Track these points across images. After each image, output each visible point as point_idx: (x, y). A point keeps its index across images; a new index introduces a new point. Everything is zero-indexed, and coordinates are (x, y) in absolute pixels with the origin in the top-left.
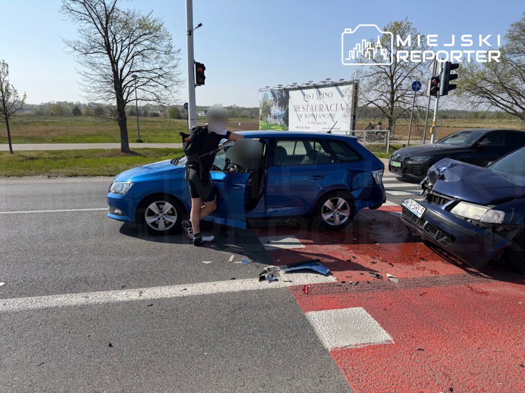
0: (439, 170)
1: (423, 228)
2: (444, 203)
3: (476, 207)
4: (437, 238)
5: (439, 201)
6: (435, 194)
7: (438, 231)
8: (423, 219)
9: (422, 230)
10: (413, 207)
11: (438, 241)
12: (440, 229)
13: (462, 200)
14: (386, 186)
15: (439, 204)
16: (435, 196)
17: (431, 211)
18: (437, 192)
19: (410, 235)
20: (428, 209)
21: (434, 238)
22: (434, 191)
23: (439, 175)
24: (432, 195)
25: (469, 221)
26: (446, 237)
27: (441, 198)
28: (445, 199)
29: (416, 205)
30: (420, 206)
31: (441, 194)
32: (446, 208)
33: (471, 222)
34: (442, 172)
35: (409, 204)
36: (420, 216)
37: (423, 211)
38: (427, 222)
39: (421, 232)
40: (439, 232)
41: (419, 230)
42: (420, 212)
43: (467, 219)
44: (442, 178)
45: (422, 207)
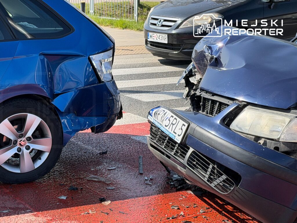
0: (210, 48)
1: (185, 161)
2: (219, 111)
3: (271, 115)
4: (210, 180)
5: (212, 108)
6: (204, 95)
7: (211, 166)
8: (184, 146)
9: (184, 167)
10: (166, 122)
11: (212, 185)
12: (214, 162)
13: (249, 104)
14: (120, 85)
15: (211, 113)
16: (205, 99)
17: (198, 129)
18: (207, 92)
19: (169, 179)
20: (193, 125)
21: (206, 180)
22: (202, 90)
23: (212, 58)
24: (200, 97)
25: (261, 142)
26: (224, 177)
27: (214, 102)
28: (221, 104)
29: (172, 119)
30: (178, 119)
31: (214, 94)
32: (223, 120)
33: (265, 143)
34: (217, 52)
35: (160, 117)
36: (178, 140)
37: (184, 129)
38: (191, 150)
39: (183, 170)
40: (213, 168)
41: (179, 168)
42: (179, 132)
43: (258, 138)
44: (217, 63)
45: (182, 122)
